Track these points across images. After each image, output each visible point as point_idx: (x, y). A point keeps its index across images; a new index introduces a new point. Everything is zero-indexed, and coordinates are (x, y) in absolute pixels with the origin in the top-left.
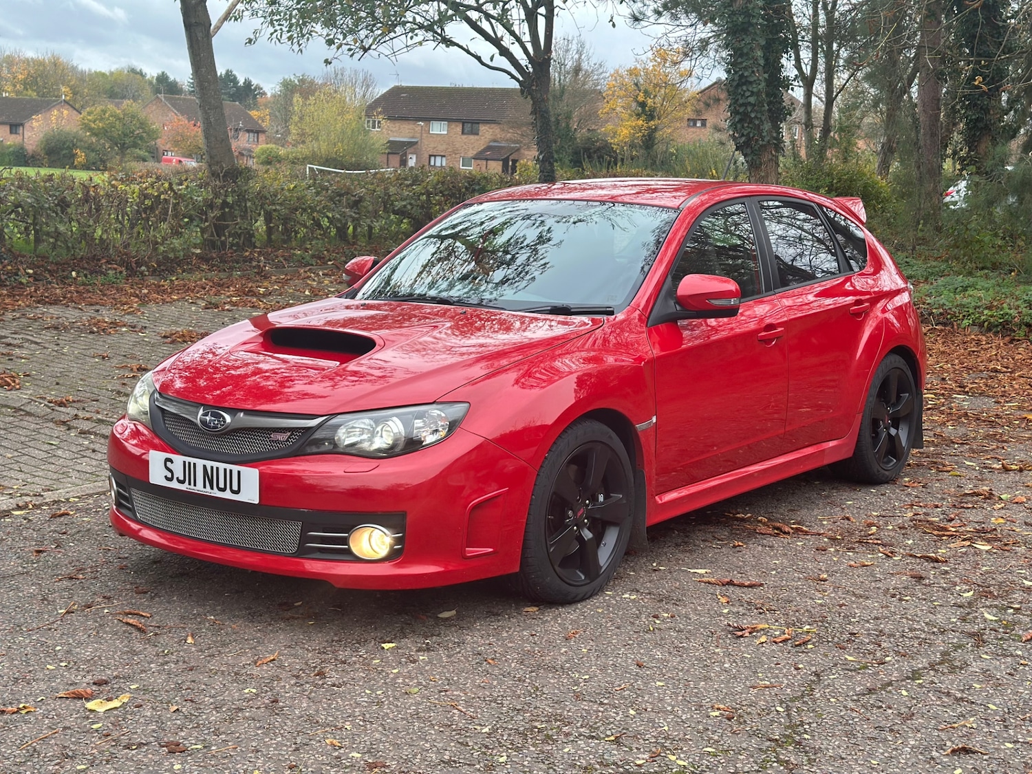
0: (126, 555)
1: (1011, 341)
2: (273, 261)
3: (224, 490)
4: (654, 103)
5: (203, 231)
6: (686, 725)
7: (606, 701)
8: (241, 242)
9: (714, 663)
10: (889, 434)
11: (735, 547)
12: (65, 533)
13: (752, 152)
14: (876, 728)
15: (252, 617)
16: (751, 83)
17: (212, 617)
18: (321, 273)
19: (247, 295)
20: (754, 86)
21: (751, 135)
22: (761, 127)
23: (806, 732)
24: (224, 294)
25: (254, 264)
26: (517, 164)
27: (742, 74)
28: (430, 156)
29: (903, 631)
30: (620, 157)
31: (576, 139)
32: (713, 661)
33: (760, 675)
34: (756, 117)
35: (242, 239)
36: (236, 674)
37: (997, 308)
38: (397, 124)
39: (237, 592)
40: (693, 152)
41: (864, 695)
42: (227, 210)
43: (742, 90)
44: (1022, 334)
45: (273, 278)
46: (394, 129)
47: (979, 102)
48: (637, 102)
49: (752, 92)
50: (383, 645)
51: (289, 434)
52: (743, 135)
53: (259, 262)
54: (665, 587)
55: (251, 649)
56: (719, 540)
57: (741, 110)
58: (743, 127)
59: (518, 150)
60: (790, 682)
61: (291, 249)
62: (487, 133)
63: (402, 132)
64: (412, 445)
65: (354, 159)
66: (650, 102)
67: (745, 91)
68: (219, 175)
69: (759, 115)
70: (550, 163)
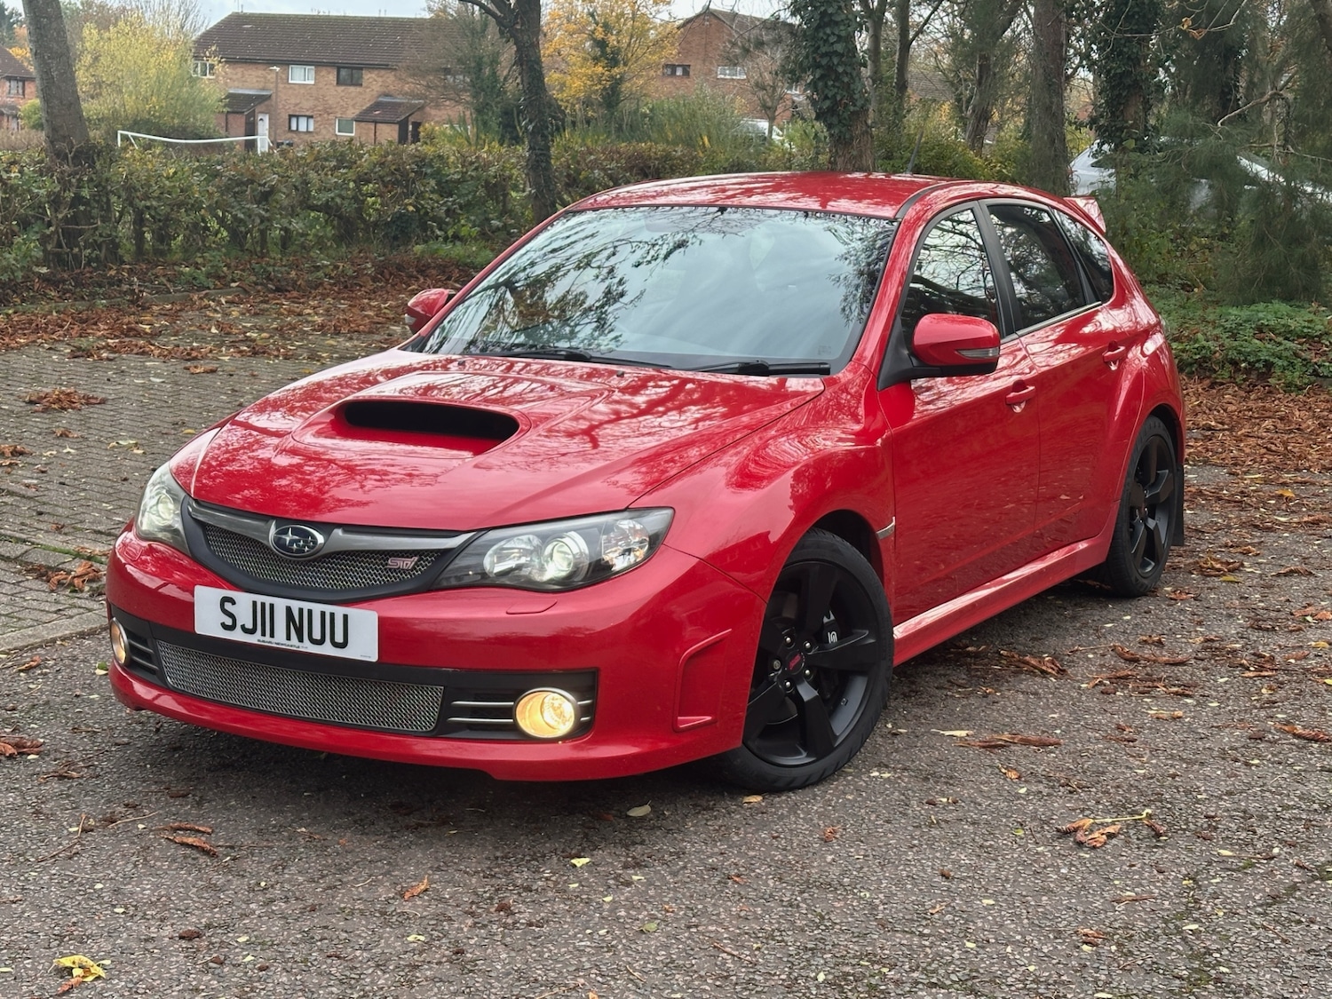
0: (126, 740)
1: (1212, 386)
2: (152, 282)
3: (321, 642)
4: (618, 42)
5: (44, 240)
6: (1054, 962)
7: (926, 931)
8: (102, 255)
9: (1045, 868)
10: (1147, 528)
11: (986, 696)
12: (14, 709)
13: (840, 121)
14: (1308, 952)
15: (363, 826)
16: (837, 23)
17: (304, 829)
18: (223, 301)
19: (127, 336)
20: (842, 28)
21: (838, 98)
22: (852, 86)
23: (1219, 964)
24: (94, 335)
25: (125, 287)
26: (421, 129)
27: (825, 10)
28: (291, 116)
29: (1275, 810)
30: (569, 119)
31: (505, 92)
32: (1042, 865)
33: (1117, 882)
34: (845, 72)
35: (104, 251)
36: (383, 913)
37: (1189, 339)
38: (240, 70)
39: (320, 790)
40: (676, 112)
41: (1270, 905)
42: (82, 208)
43: (825, 33)
44: (1227, 375)
45: (155, 307)
46: (235, 77)
47: (1125, 50)
48: (594, 40)
49: (839, 37)
50: (574, 861)
51: (416, 559)
52: (826, 98)
53: (131, 285)
54: (923, 759)
55: (384, 875)
56: (960, 686)
57: (824, 62)
58: (826, 86)
59: (421, 108)
60: (1165, 892)
61: (175, 264)
62: (375, 84)
63: (248, 81)
64: (598, 572)
65: (176, 121)
66: (612, 40)
67: (829, 36)
68: (66, 155)
69: (849, 70)
70: (543, 136)
